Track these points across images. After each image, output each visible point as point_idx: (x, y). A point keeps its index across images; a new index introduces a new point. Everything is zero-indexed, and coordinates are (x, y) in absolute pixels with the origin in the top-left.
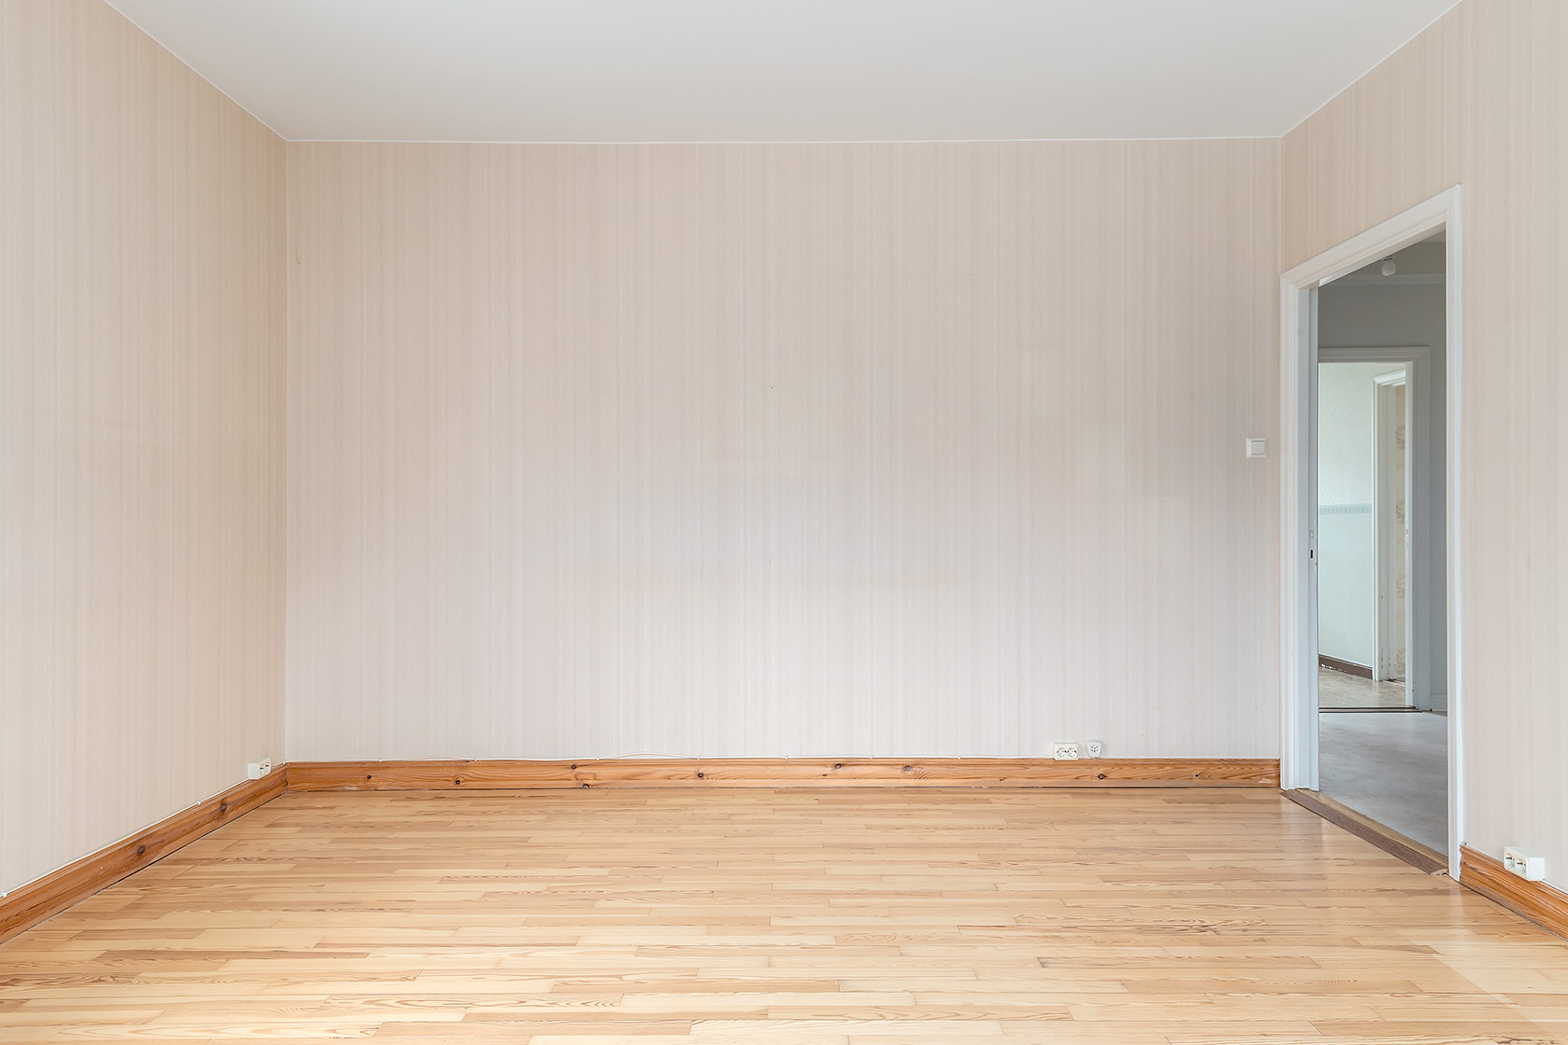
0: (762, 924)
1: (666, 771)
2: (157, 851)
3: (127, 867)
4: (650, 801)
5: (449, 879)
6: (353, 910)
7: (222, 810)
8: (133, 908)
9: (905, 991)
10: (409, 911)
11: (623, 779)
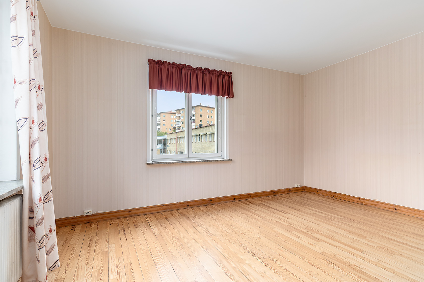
0: (364, 237)
1: (385, 206)
2: (277, 194)
3: (272, 194)
4: (375, 211)
5: (312, 210)
6: (293, 209)
7: (290, 191)
8: (268, 200)
9: (379, 260)
10: (299, 211)
11: (372, 205)
